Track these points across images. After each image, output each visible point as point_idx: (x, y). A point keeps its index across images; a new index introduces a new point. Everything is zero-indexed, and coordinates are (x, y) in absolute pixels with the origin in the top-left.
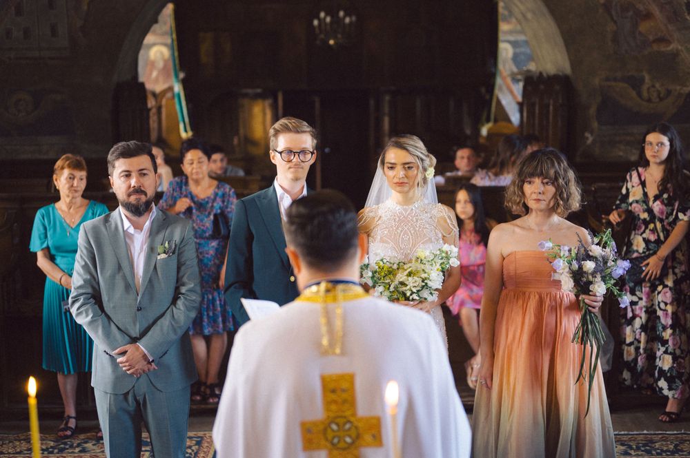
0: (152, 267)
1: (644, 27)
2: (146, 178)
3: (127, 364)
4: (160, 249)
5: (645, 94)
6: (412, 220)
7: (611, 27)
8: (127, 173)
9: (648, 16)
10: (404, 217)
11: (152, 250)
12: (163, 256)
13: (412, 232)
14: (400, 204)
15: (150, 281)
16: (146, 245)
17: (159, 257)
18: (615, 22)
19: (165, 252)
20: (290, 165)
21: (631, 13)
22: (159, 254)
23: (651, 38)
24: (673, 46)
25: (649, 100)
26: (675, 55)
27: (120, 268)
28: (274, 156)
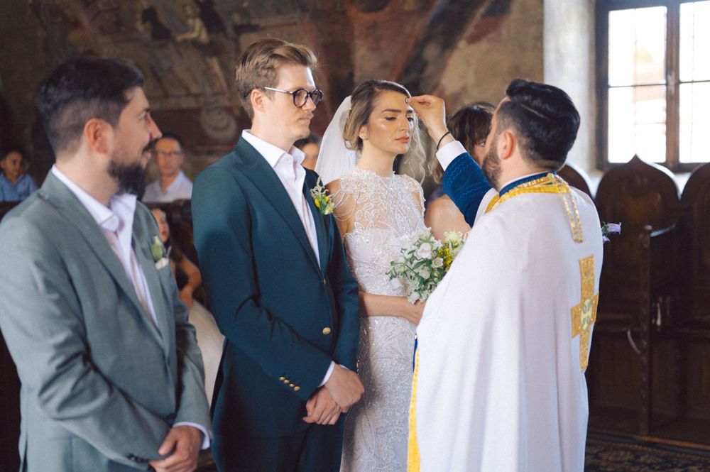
1: (74, 36)
7: (41, 34)
9: (76, 24)
10: (389, 192)
12: (164, 262)
14: (381, 175)
18: (44, 28)
19: (163, 255)
21: (59, 19)
22: (155, 260)
23: (81, 50)
28: (260, 97)
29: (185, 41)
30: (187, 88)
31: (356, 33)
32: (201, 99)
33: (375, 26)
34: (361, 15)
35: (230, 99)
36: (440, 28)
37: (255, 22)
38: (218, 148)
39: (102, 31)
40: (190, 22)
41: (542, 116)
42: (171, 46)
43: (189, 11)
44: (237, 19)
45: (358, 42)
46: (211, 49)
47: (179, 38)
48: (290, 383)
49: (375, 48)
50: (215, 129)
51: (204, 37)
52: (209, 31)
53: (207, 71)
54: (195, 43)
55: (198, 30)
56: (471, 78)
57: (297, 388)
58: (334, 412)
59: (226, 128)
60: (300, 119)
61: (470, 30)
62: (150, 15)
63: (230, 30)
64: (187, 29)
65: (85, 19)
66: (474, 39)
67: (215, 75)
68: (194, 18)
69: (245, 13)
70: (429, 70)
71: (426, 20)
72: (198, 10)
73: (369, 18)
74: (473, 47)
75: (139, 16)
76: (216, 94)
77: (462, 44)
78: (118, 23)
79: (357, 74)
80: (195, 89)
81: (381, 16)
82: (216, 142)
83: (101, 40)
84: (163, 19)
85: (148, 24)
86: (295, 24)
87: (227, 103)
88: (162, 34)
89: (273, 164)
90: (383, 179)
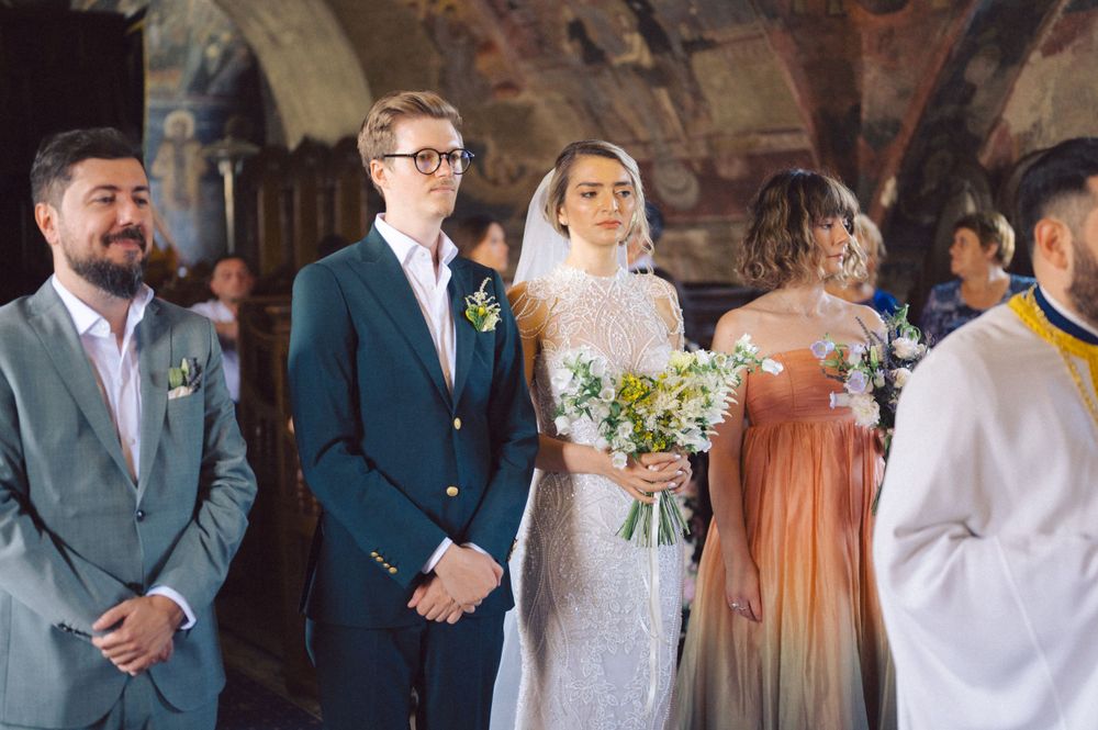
0: (161, 419)
1: (484, 63)
2: (145, 209)
3: (132, 646)
4: (175, 378)
5: (489, 170)
6: (619, 302)
7: (436, 61)
8: (108, 194)
9: (488, 46)
10: (605, 297)
11: (153, 381)
12: (183, 392)
13: (626, 325)
14: (594, 274)
15: (160, 453)
16: (137, 366)
17: (172, 395)
18: (441, 53)
19: (184, 383)
20: (433, 182)
21: (462, 41)
22: (170, 388)
23: (494, 81)
24: (525, 97)
25: (495, 182)
26: (528, 111)
27: (84, 425)
28: (382, 170)
29: (624, 65)
30: (632, 132)
31: (865, 46)
32: (652, 149)
33: (890, 33)
34: (871, 17)
35: (688, 149)
36: (992, 33)
37: (709, 35)
38: (678, 219)
39: (524, 54)
40: (627, 38)
42: (608, 73)
43: (625, 22)
44: (685, 32)
45: (866, 59)
46: (656, 76)
47: (617, 61)
48: (384, 562)
49: (890, 70)
50: (673, 191)
51: (646, 59)
52: (653, 51)
53: (655, 107)
54: (637, 69)
55: (637, 51)
56: (1047, 109)
57: (393, 570)
58: (452, 608)
59: (685, 189)
61: (1048, 33)
63: (678, 49)
64: (626, 48)
65: (499, 37)
66: (1053, 49)
67: (666, 113)
68: (631, 31)
69: (693, 23)
70: (980, 98)
71: (965, 22)
72: (635, 21)
73: (882, 22)
74: (1052, 61)
75: (564, 31)
76: (668, 141)
77: (1035, 56)
78: (541, 42)
79: (865, 107)
80: (642, 134)
81: (898, 19)
82: (674, 211)
83: (524, 66)
84: (594, 35)
85: (577, 44)
86: (761, 36)
87: (684, 154)
88: (594, 55)
89: (402, 260)
90: (597, 280)
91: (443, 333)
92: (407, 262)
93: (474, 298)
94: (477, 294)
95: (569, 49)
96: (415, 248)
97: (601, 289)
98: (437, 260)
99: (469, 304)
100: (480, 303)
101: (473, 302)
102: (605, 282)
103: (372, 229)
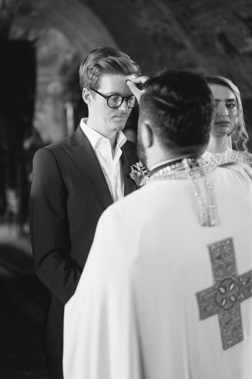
1: (180, 55)
7: (157, 54)
9: (182, 47)
18: (160, 50)
21: (170, 45)
23: (185, 63)
28: (88, 95)
39: (198, 50)
41: (170, 105)
42: (237, 57)
60: (114, 117)
62: (223, 37)
65: (187, 43)
75: (216, 38)
78: (206, 44)
83: (198, 55)
84: (230, 39)
89: (94, 145)
90: (214, 156)
91: (116, 187)
92: (97, 147)
93: (136, 166)
94: (137, 164)
95: (219, 46)
96: (101, 138)
97: (216, 160)
98: (114, 145)
99: (133, 169)
100: (139, 169)
101: (135, 169)
102: (218, 156)
103: (78, 127)
